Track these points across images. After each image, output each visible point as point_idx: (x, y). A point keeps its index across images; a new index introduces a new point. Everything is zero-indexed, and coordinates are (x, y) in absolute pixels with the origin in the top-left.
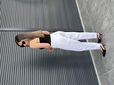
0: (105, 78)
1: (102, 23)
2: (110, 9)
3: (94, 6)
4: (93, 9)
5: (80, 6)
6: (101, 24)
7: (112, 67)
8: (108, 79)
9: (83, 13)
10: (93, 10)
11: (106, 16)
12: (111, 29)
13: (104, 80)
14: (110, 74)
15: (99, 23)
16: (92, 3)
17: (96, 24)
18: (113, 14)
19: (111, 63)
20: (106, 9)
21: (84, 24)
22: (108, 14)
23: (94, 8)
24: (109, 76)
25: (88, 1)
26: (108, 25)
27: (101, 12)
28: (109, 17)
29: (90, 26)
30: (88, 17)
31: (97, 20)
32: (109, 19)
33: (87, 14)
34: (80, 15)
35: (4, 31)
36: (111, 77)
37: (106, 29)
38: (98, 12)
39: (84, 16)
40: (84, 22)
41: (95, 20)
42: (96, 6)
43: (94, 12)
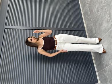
0: (103, 73)
2: (109, 12)
3: (96, 8)
4: (95, 10)
5: (83, 6)
6: (101, 25)
7: (109, 64)
8: (105, 74)
9: (86, 13)
10: (94, 11)
11: (105, 18)
12: (109, 29)
13: (102, 75)
14: (107, 70)
15: (99, 24)
16: (94, 4)
17: (97, 24)
18: (111, 16)
19: (108, 60)
20: (106, 11)
21: (86, 24)
22: (107, 17)
23: (96, 9)
25: (90, 2)
26: (107, 26)
27: (101, 14)
28: (108, 19)
29: (91, 26)
30: (90, 17)
31: (97, 21)
32: (107, 20)
33: (89, 15)
34: (83, 15)
35: (9, 29)
36: (108, 72)
37: (105, 30)
38: (99, 13)
39: (86, 16)
40: (86, 22)
41: (96, 21)
43: (96, 13)
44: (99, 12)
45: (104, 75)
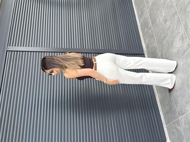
0: (176, 127)
1: (173, 43)
2: (184, 23)
3: (162, 15)
4: (160, 19)
6: (171, 44)
7: (185, 110)
8: (179, 128)
9: (145, 25)
10: (159, 21)
11: (178, 33)
12: (185, 52)
13: (174, 130)
14: (183, 121)
15: (168, 42)
16: (158, 9)
17: (163, 43)
18: (189, 30)
19: (184, 104)
20: (179, 21)
22: (182, 30)
23: (162, 18)
24: (181, 123)
25: (152, 6)
26: (182, 47)
27: (172, 25)
28: (182, 34)
29: (154, 46)
30: (152, 31)
31: (164, 38)
32: (182, 36)
33: (150, 27)
34: (139, 28)
36: (183, 124)
37: (178, 53)
38: (167, 25)
39: (146, 29)
40: (145, 39)
41: (162, 37)
42: (164, 15)
43: (161, 24)
44: (168, 23)
45: (178, 130)
